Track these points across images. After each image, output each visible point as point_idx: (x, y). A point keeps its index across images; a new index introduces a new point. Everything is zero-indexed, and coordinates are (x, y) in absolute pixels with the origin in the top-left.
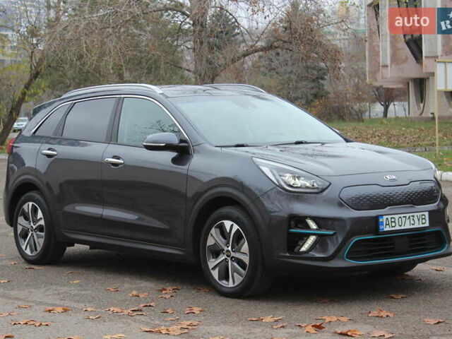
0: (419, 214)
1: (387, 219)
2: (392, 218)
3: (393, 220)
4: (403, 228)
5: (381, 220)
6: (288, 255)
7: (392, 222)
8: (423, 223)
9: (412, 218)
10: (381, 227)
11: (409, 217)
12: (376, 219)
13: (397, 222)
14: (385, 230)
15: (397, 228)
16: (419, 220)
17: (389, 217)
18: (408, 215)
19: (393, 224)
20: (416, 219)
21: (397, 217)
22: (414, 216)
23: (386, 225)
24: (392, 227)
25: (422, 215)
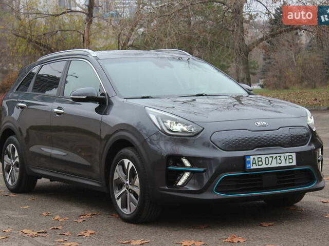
0: (286, 155)
1: (254, 158)
2: (258, 158)
3: (260, 159)
4: (269, 166)
5: (248, 159)
6: (167, 188)
7: (258, 161)
8: (290, 163)
9: (278, 158)
10: (248, 166)
11: (276, 157)
12: (244, 158)
13: (263, 161)
14: (252, 168)
15: (264, 166)
16: (286, 160)
17: (256, 157)
18: (274, 156)
19: (260, 163)
20: (282, 158)
21: (263, 157)
22: (280, 156)
23: (253, 163)
24: (259, 165)
25: (289, 156)
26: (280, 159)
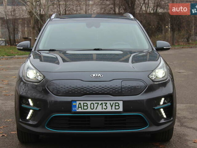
0: (112, 102)
1: (80, 103)
2: (84, 103)
3: (85, 105)
5: (74, 104)
6: (21, 120)
7: (84, 106)
8: (115, 109)
9: (104, 105)
10: (74, 109)
11: (102, 104)
12: (70, 103)
13: (89, 106)
14: (77, 111)
15: (89, 110)
16: (112, 106)
17: (82, 103)
18: (100, 102)
19: (86, 108)
20: (108, 105)
21: (89, 103)
22: (106, 103)
23: (79, 107)
24: (84, 109)
25: (115, 103)
26: (105, 105)
